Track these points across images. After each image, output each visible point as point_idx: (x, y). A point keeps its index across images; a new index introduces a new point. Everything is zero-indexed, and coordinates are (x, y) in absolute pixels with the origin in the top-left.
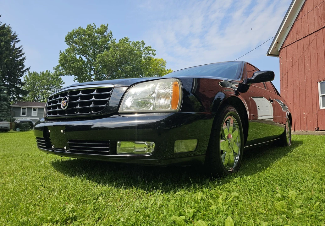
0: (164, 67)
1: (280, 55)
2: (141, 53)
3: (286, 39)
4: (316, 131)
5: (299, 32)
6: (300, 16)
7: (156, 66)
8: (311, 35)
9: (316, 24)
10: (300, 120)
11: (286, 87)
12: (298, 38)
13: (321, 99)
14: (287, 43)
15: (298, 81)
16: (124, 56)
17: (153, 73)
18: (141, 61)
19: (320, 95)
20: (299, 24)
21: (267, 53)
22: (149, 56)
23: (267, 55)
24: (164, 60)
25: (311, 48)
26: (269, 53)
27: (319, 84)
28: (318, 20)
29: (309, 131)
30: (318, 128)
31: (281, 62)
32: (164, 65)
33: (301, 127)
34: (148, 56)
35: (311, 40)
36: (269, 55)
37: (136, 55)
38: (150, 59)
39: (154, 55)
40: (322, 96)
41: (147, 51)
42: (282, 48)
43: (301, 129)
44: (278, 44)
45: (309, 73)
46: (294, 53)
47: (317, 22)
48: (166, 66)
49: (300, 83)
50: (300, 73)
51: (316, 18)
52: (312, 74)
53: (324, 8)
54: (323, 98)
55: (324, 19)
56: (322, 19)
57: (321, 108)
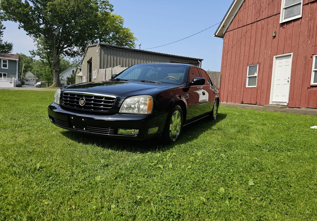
0: (121, 25)
1: (224, 37)
2: (97, 7)
3: (230, 24)
4: (241, 103)
5: (241, 21)
6: (243, 6)
7: (113, 23)
8: (248, 25)
9: (253, 17)
10: (231, 94)
11: (225, 66)
12: (239, 26)
13: (248, 79)
14: (230, 29)
15: (234, 62)
16: (78, 7)
17: (110, 29)
18: (97, 16)
19: (248, 76)
20: (241, 14)
21: (215, 34)
22: (107, 11)
23: (214, 36)
24: (122, 17)
25: (247, 37)
26: (216, 35)
27: (248, 67)
28: (255, 14)
29: (236, 104)
30: (243, 102)
31: (224, 43)
32: (122, 23)
33: (231, 100)
34: (105, 11)
35: (248, 29)
36: (216, 36)
37: (91, 8)
38: (107, 14)
39: (112, 10)
40: (249, 77)
41: (105, 5)
42: (226, 32)
43: (231, 101)
44: (224, 28)
45: (243, 58)
46: (234, 38)
47: (254, 15)
48: (123, 24)
49: (236, 65)
50: (236, 56)
51: (254, 12)
52: (245, 59)
53: (260, 4)
54: (250, 79)
55: (259, 14)
56: (258, 13)
57: (247, 86)
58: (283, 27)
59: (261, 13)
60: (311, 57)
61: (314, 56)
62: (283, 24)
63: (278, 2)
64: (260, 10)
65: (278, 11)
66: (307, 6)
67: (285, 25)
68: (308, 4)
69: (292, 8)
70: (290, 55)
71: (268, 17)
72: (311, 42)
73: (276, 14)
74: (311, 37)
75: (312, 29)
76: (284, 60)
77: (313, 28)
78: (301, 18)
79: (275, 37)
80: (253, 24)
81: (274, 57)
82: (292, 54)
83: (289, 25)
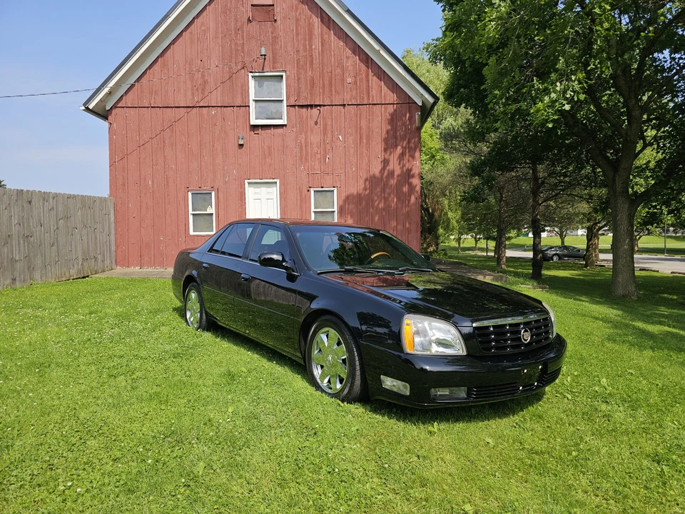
1: (110, 118)
3: (126, 92)
5: (156, 94)
6: (158, 64)
8: (179, 109)
9: (189, 96)
10: (152, 249)
11: (123, 185)
12: (152, 102)
13: (191, 218)
14: (127, 102)
15: (150, 180)
19: (191, 211)
21: (84, 105)
23: (84, 108)
25: (177, 131)
26: (91, 107)
27: (190, 194)
28: (192, 90)
33: (154, 262)
35: (178, 117)
36: (87, 109)
40: (193, 215)
42: (114, 106)
43: (154, 265)
45: (172, 172)
46: (142, 127)
47: (190, 92)
49: (156, 186)
50: (154, 167)
51: (189, 85)
53: (203, 76)
54: (196, 217)
55: (203, 93)
56: (200, 91)
57: (192, 233)
58: (256, 132)
59: (206, 94)
60: (308, 191)
61: (312, 189)
62: (255, 127)
63: (242, 86)
64: (205, 86)
65: (243, 101)
66: (293, 108)
67: (260, 130)
68: (294, 106)
69: (266, 104)
70: (276, 183)
71: (224, 107)
72: (304, 166)
73: (240, 106)
74: (304, 159)
75: (304, 148)
76: (263, 190)
77: (306, 146)
78: (286, 125)
79: (241, 146)
80: (189, 109)
81: (246, 181)
82: (278, 181)
83: (267, 131)
